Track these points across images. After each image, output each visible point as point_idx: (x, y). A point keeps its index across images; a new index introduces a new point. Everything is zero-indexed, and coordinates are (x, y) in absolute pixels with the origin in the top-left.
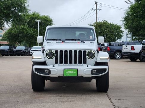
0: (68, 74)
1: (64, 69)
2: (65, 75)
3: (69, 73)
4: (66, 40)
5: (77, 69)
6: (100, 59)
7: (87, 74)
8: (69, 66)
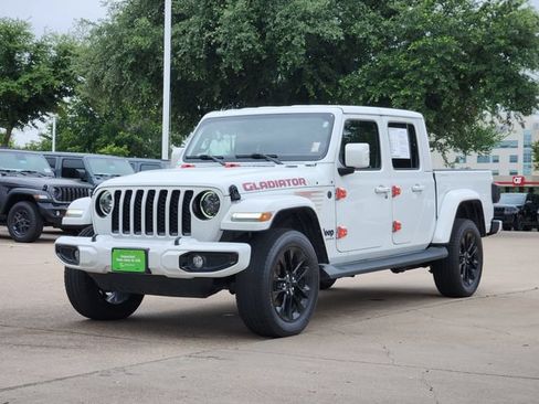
0: (122, 265)
1: (113, 249)
2: (115, 269)
3: (124, 263)
4: (238, 157)
5: (146, 252)
6: (232, 219)
7: (168, 266)
8: (133, 238)
